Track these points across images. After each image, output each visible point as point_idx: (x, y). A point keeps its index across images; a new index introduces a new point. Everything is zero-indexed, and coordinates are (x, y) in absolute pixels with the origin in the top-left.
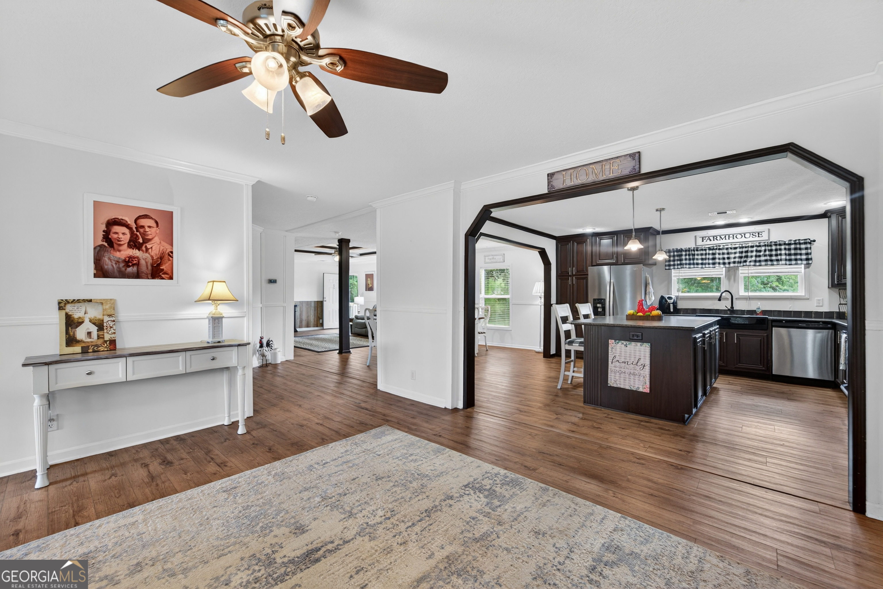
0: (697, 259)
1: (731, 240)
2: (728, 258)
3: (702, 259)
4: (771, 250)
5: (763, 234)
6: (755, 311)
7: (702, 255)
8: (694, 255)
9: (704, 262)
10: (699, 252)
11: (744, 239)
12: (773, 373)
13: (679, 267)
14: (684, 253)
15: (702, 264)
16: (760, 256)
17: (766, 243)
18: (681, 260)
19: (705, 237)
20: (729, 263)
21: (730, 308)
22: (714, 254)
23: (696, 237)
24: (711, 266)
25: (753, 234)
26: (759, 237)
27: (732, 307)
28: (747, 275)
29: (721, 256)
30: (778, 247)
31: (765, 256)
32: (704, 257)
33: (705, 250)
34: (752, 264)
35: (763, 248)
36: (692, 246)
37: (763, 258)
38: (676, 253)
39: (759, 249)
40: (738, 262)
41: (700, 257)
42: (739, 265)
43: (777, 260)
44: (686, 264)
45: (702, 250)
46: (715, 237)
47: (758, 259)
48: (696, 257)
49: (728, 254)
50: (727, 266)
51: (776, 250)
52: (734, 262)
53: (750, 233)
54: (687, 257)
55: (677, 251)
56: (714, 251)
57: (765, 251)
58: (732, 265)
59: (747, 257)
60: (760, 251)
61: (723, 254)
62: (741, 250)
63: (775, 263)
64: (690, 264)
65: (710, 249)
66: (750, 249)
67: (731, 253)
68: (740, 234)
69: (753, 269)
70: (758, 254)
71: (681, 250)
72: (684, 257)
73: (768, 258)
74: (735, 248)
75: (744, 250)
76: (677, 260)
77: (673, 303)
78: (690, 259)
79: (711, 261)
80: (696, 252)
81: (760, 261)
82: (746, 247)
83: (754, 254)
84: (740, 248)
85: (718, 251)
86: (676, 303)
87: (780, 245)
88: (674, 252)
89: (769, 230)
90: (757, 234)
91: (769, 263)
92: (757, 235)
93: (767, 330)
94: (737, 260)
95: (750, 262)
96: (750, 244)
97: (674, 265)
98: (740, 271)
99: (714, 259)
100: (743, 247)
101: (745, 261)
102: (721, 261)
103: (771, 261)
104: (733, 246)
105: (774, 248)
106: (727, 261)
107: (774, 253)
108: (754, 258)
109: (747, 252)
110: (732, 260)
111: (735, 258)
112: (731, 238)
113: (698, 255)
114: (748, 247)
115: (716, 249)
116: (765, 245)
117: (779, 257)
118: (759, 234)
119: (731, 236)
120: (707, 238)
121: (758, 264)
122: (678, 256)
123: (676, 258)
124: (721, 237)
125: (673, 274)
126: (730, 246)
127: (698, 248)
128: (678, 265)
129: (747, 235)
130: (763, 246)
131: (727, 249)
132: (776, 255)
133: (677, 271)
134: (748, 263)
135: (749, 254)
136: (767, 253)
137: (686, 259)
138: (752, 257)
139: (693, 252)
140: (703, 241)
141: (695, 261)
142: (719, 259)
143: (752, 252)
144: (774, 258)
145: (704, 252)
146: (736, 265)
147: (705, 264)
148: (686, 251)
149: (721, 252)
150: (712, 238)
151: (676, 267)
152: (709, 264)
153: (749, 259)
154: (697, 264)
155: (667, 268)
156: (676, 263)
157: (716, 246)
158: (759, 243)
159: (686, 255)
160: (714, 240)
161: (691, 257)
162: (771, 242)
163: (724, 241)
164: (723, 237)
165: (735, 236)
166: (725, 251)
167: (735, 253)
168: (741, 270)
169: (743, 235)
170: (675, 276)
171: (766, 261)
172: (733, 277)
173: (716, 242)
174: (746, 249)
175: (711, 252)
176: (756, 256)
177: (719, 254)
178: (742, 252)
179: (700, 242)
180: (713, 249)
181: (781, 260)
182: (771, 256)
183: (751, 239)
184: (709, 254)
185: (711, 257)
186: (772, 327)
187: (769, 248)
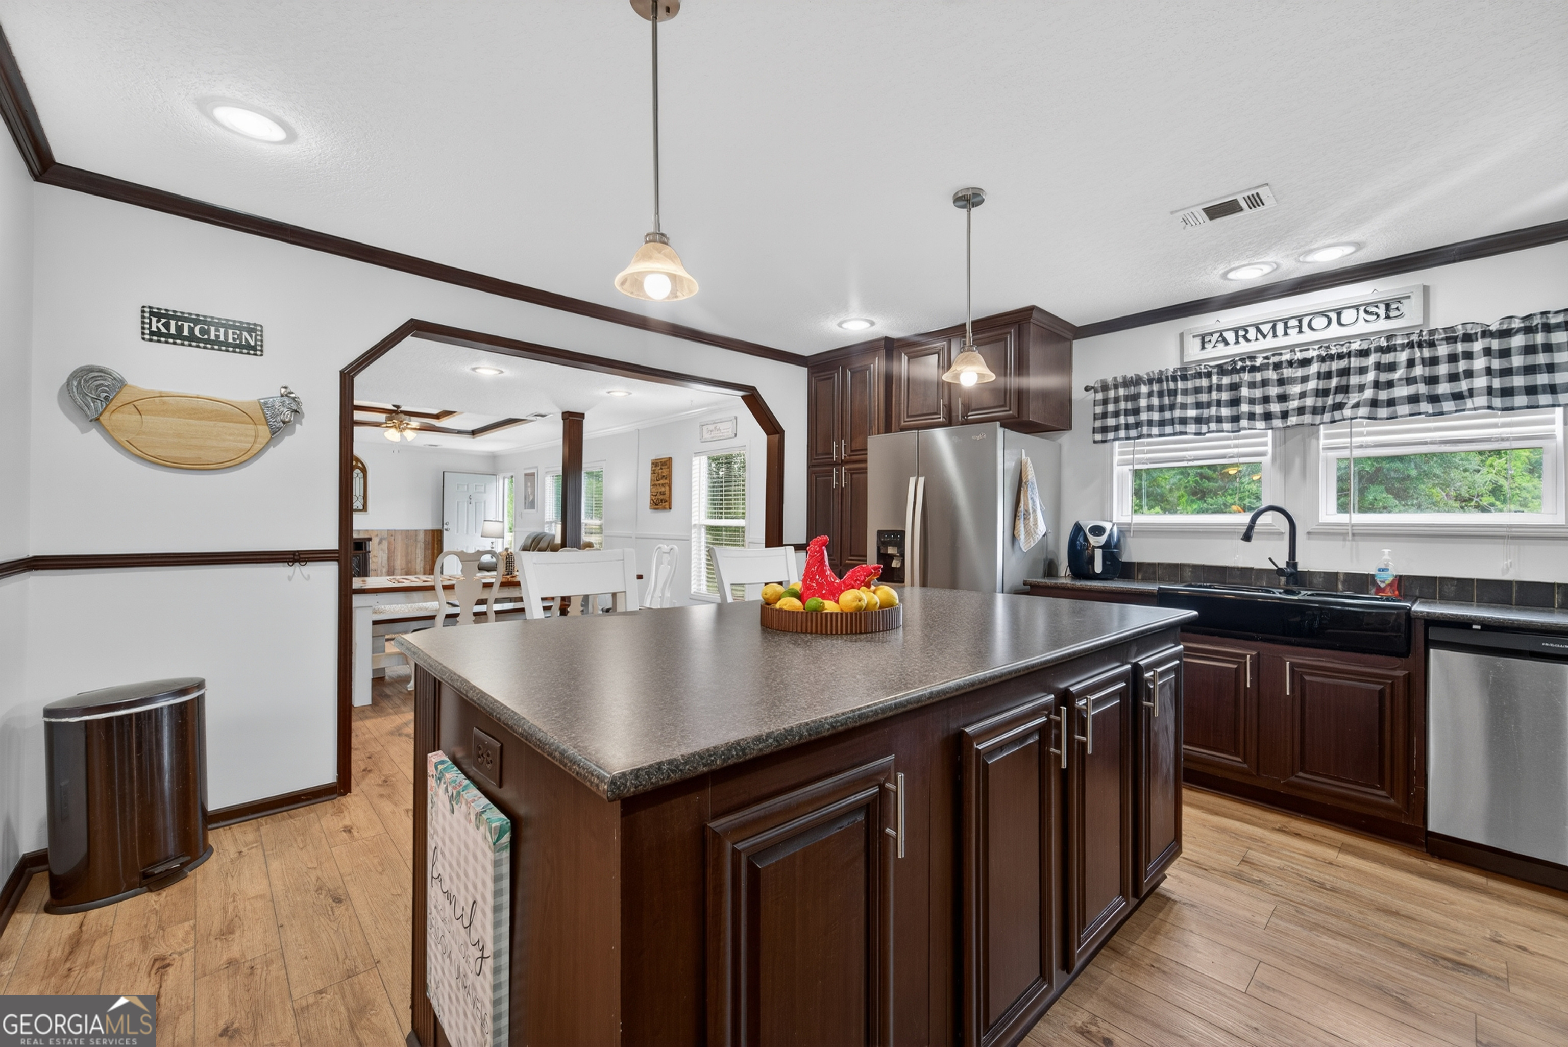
0: (1184, 406)
1: (1294, 338)
2: (1283, 398)
3: (1199, 405)
4: (1434, 361)
5: (1405, 307)
6: (1373, 576)
7: (1198, 390)
8: (1173, 393)
9: (1205, 413)
10: (1190, 385)
11: (1335, 331)
12: (1431, 828)
13: (1133, 433)
14: (1144, 389)
15: (1198, 420)
16: (1390, 384)
17: (1415, 338)
18: (1136, 412)
19: (1211, 334)
20: (1285, 415)
21: (1282, 565)
22: (1234, 387)
23: (1181, 335)
24: (1227, 426)
25: (1367, 308)
26: (1388, 317)
27: (1292, 561)
28: (1345, 453)
29: (1258, 393)
30: (1460, 347)
31: (1410, 381)
32: (1204, 397)
33: (1209, 375)
34: (1363, 411)
35: (1403, 357)
36: (1171, 364)
37: (1401, 391)
38: (1121, 392)
39: (1387, 358)
40: (1315, 411)
41: (1190, 399)
42: (1318, 419)
43: (1458, 396)
44: (1150, 423)
45: (1199, 375)
46: (1241, 332)
47: (1383, 395)
48: (1180, 399)
49: (1281, 382)
50: (1277, 423)
51: (1453, 358)
52: (1301, 411)
53: (1357, 308)
54: (1155, 401)
55: (1127, 383)
56: (1236, 378)
57: (1411, 363)
58: (1293, 420)
59: (1344, 389)
60: (1392, 367)
61: (1265, 383)
62: (1325, 367)
63: (1448, 406)
64: (1162, 423)
65: (1222, 370)
66: (1355, 362)
67: (1291, 381)
68: (1323, 314)
69: (1370, 434)
70: (1384, 377)
71: (1137, 381)
72: (1143, 403)
73: (1422, 389)
74: (1305, 362)
75: (1335, 365)
76: (1127, 413)
77: (1106, 547)
78: (1162, 409)
79: (1225, 412)
80: (1180, 385)
81: (1391, 403)
82: (1341, 356)
83: (1371, 376)
84: (1322, 359)
85: (1246, 377)
86: (1118, 545)
87: (1468, 338)
88: (1116, 387)
89: (1426, 290)
90: (1382, 307)
91: (1425, 407)
92: (1382, 311)
93: (1406, 654)
94: (1309, 402)
95: (1357, 406)
96: (1355, 346)
97: (1117, 428)
98: (1323, 442)
99: (1235, 402)
100: (1331, 357)
101: (1339, 406)
102: (1259, 409)
103: (1434, 399)
104: (1299, 356)
105: (1443, 350)
106: (1275, 408)
107: (1443, 369)
108: (1368, 393)
109: (1345, 372)
110: (1294, 404)
111: (1303, 395)
112: (1293, 332)
113: (1185, 392)
114: (1349, 355)
115: (1243, 369)
116: (1411, 345)
117: (1464, 385)
118: (1388, 307)
119: (1293, 323)
120: (1216, 336)
121: (1383, 412)
122: (1127, 398)
123: (1123, 405)
124: (1259, 330)
125: (1116, 458)
126: (1286, 357)
127: (1185, 369)
128: (1127, 427)
129: (1348, 316)
130: (1403, 347)
131: (1278, 366)
132: (1453, 378)
133: (1129, 446)
134: (1347, 412)
135: (1354, 380)
136: (1418, 371)
137: (1150, 408)
138: (1361, 388)
139: (1172, 385)
140: (1203, 348)
141: (1177, 413)
142: (1252, 401)
143: (1363, 370)
144: (1443, 388)
145: (1204, 382)
146: (1307, 418)
147: (1208, 421)
148: (1150, 382)
149: (1258, 377)
150: (1230, 336)
151: (1122, 434)
152: (1219, 420)
153: (1354, 398)
154: (1183, 421)
155: (1098, 437)
156: (1122, 420)
157: (1242, 360)
158: (1389, 338)
159: (1150, 394)
160: (1237, 342)
161: (1166, 400)
162: (1432, 332)
163: (1269, 343)
164: (1266, 328)
165: (1305, 321)
166: (1272, 375)
167: (1305, 379)
168: (1328, 436)
169: (1333, 316)
170: (1123, 463)
171: (1414, 399)
172: (1298, 462)
173: (1244, 348)
174: (1343, 364)
175: (1226, 380)
176: (1377, 385)
177: (1252, 385)
178: (1328, 375)
179: (1194, 353)
180: (1235, 371)
181: (1471, 393)
182: (1432, 380)
183: (1362, 328)
184: (1219, 388)
185: (1225, 396)
186: (1429, 644)
187: (1427, 353)
